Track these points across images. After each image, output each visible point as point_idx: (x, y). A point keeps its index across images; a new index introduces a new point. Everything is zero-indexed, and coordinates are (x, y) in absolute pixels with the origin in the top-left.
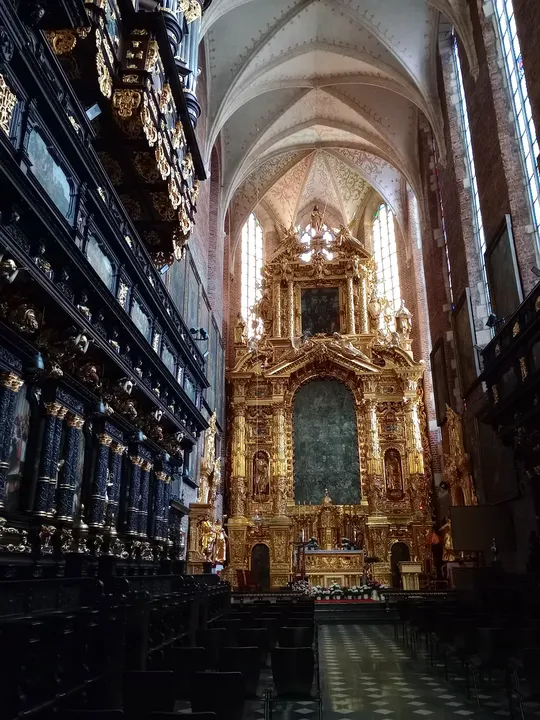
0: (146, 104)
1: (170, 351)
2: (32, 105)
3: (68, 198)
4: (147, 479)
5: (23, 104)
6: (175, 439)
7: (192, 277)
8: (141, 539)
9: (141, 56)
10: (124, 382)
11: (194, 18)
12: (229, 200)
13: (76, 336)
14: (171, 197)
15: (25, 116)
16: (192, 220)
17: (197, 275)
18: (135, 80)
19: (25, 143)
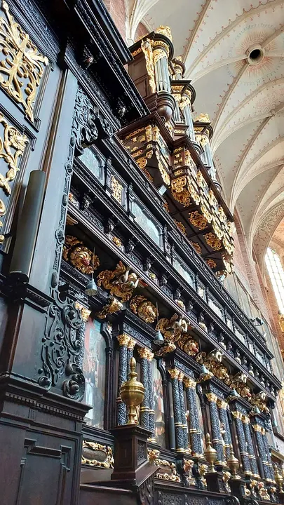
0: (189, 182)
1: (240, 332)
2: (131, 189)
3: (158, 237)
4: (248, 429)
5: (126, 189)
6: (260, 398)
7: (241, 289)
8: (256, 479)
9: (181, 160)
10: (215, 352)
11: (206, 144)
12: (251, 242)
13: (179, 321)
14: (216, 232)
15: (128, 194)
16: (232, 245)
17: (243, 288)
18: (181, 172)
19: (130, 208)
